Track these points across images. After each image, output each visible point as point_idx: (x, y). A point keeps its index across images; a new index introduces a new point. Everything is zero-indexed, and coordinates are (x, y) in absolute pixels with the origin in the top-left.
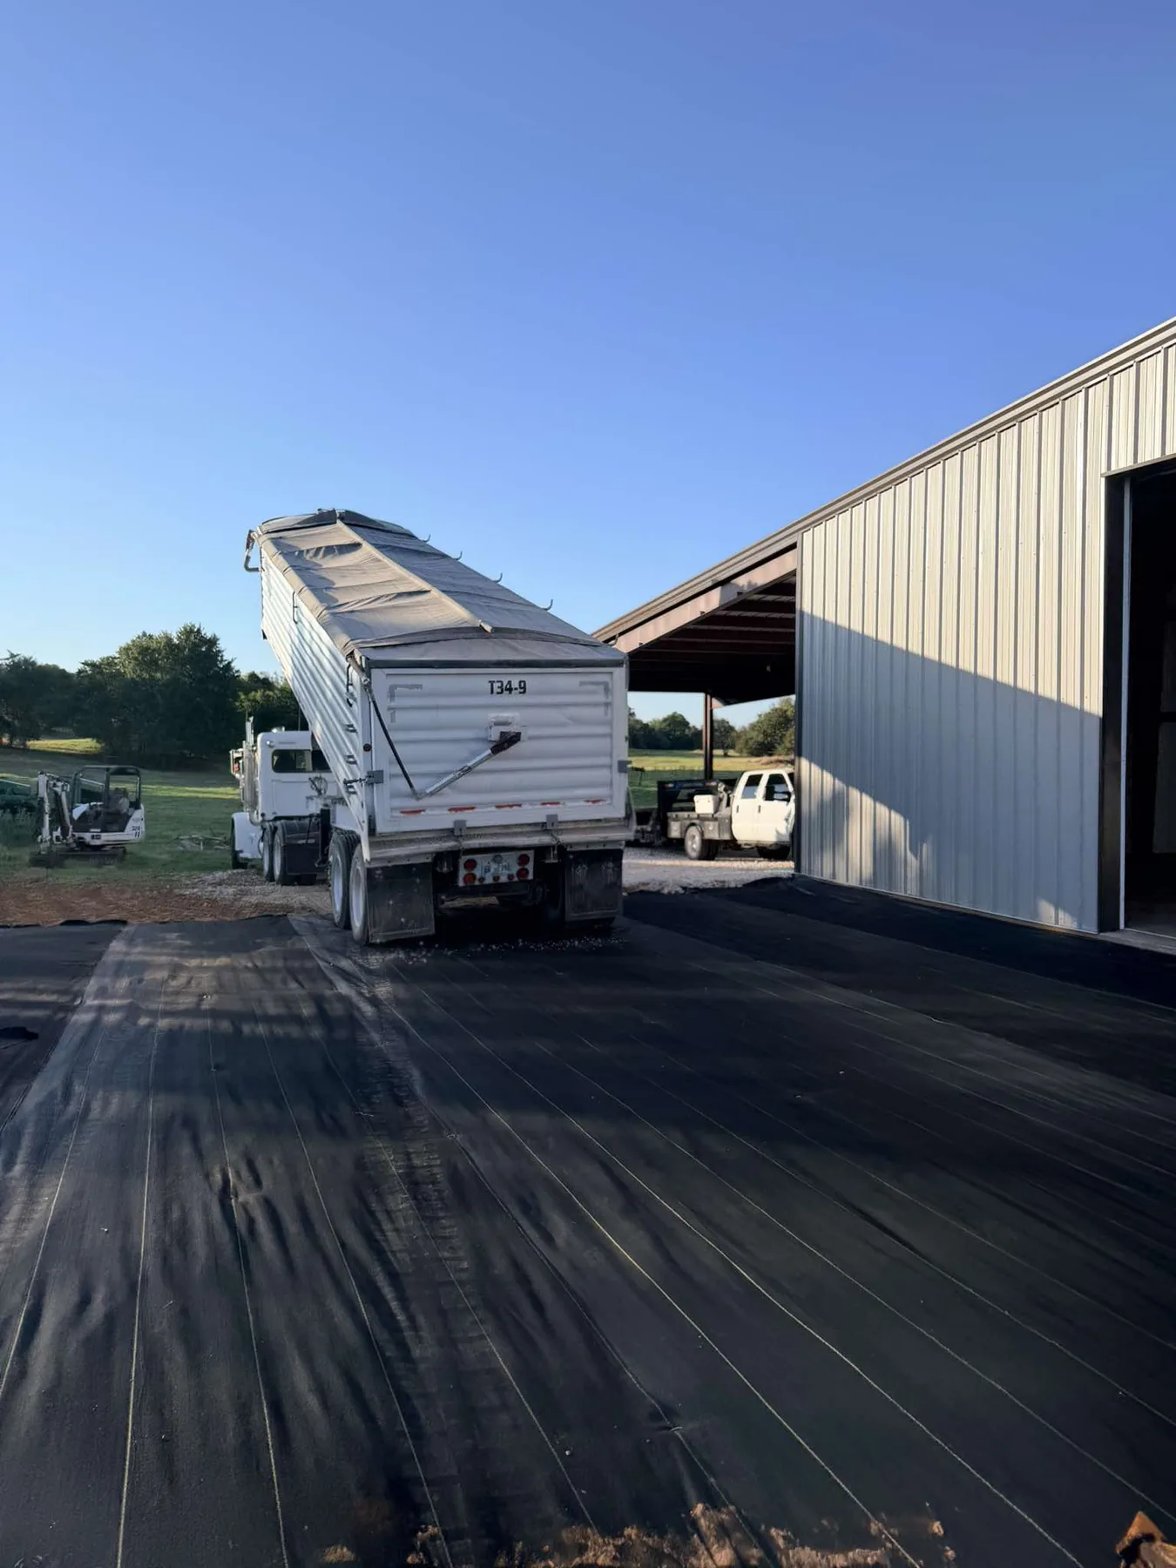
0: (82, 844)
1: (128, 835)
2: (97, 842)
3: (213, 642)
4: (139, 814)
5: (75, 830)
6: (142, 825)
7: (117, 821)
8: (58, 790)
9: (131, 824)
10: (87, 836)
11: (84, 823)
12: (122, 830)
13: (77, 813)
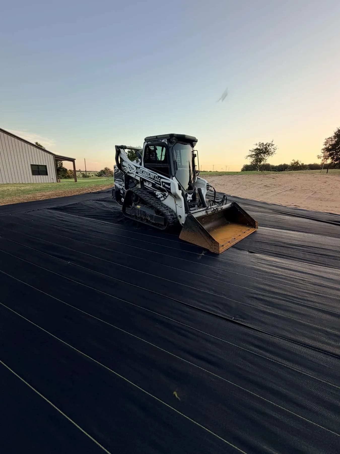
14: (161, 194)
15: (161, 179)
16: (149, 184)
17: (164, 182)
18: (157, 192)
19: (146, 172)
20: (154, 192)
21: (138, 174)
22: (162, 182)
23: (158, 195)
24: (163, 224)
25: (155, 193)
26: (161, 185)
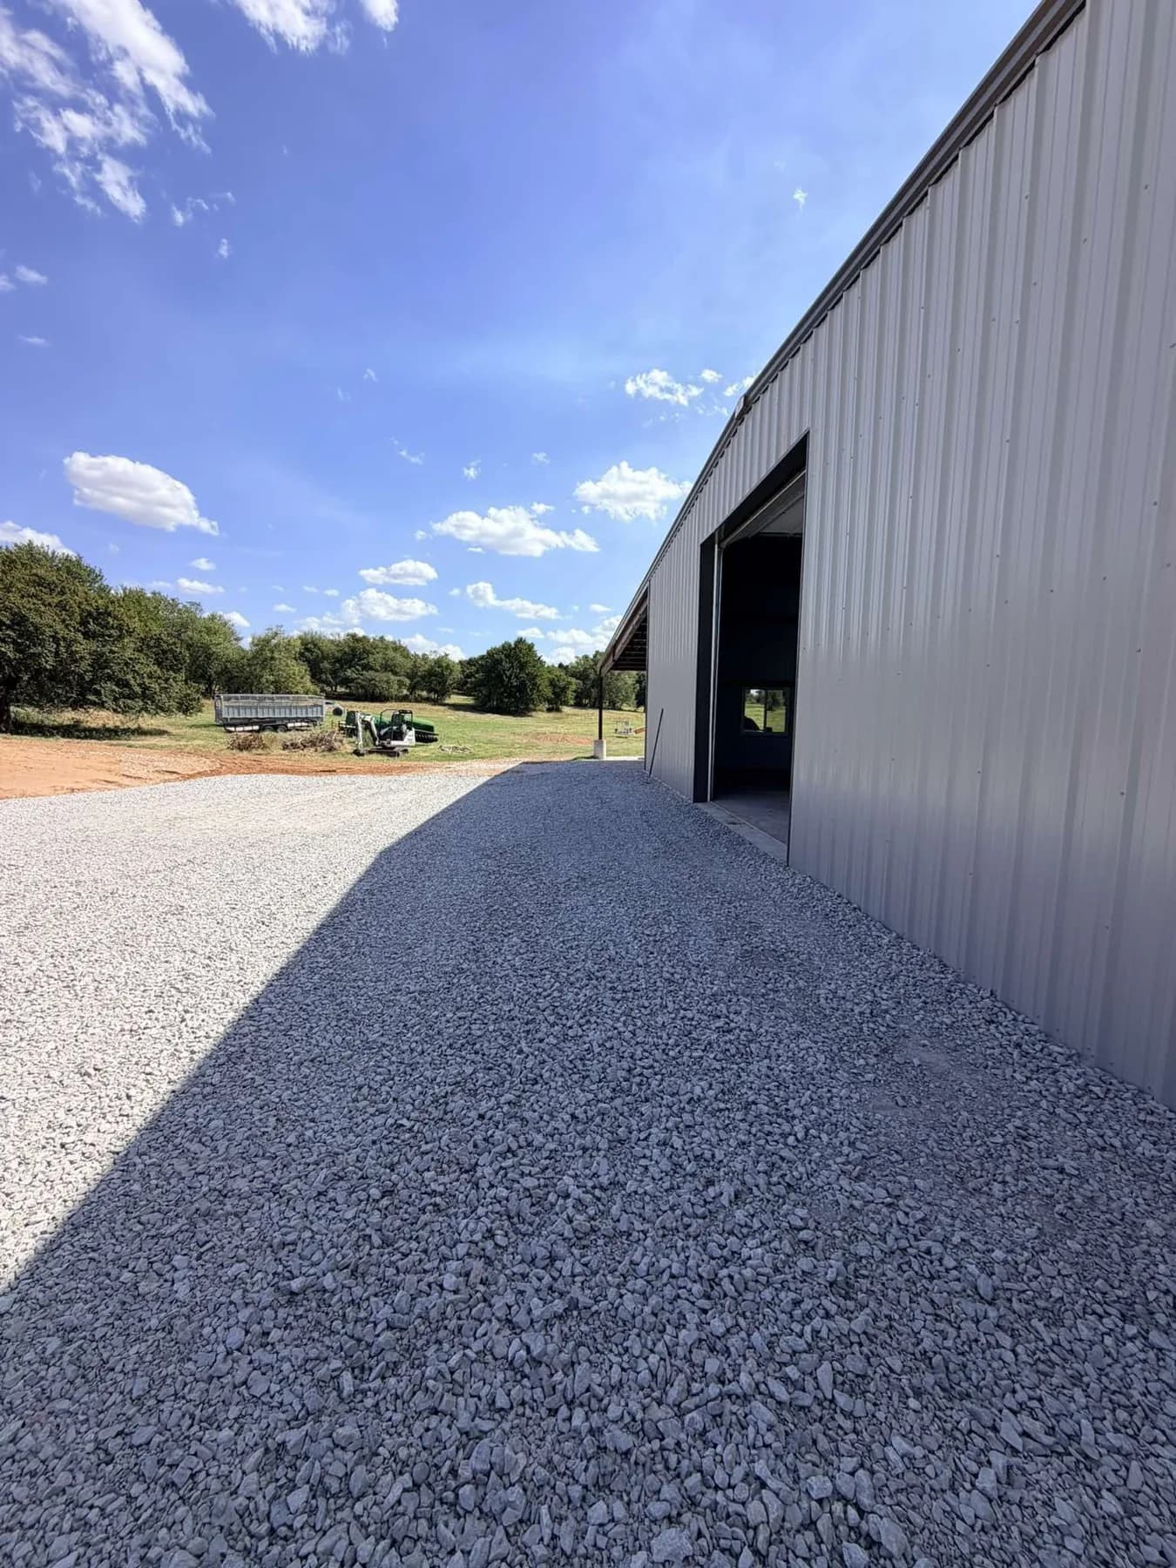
3: (531, 646)
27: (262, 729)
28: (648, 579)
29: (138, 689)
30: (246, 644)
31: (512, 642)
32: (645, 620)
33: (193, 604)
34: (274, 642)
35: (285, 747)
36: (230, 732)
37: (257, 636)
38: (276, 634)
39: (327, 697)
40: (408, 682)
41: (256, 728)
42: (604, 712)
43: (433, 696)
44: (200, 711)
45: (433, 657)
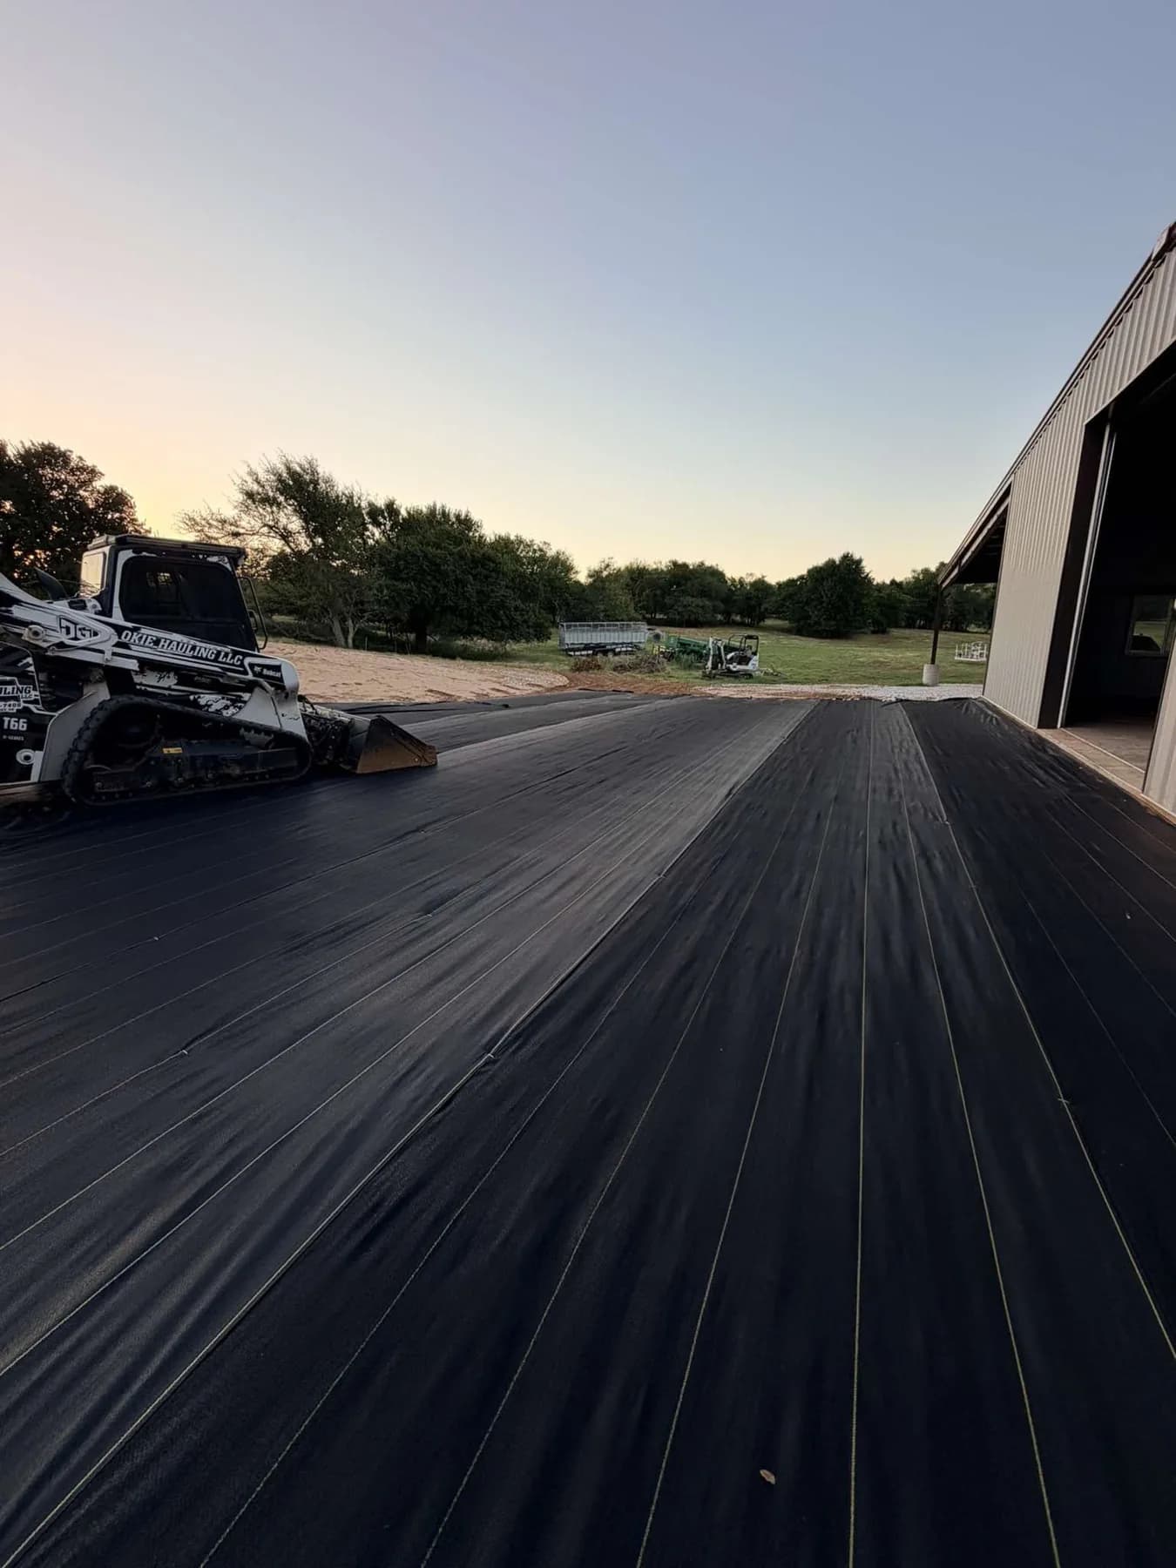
0: (728, 669)
1: (750, 667)
2: (735, 669)
3: (859, 562)
4: (756, 657)
5: (727, 663)
6: (757, 663)
7: (744, 660)
8: (719, 645)
9: (751, 662)
10: (731, 666)
11: (731, 661)
12: (747, 664)
13: (729, 656)
14: (223, 698)
15: (244, 658)
16: (160, 678)
17: (259, 665)
18: (202, 696)
19: (175, 643)
20: (192, 697)
21: (129, 648)
22: (252, 666)
23: (209, 703)
24: (295, 763)
25: (195, 700)
26: (247, 674)
27: (595, 654)
28: (1012, 471)
29: (506, 623)
30: (582, 577)
31: (837, 558)
32: (1002, 520)
33: (545, 543)
34: (605, 573)
35: (615, 669)
36: (571, 656)
37: (592, 568)
38: (608, 566)
39: (649, 624)
40: (722, 606)
41: (590, 652)
42: (941, 636)
43: (747, 620)
44: (549, 638)
45: (749, 580)
